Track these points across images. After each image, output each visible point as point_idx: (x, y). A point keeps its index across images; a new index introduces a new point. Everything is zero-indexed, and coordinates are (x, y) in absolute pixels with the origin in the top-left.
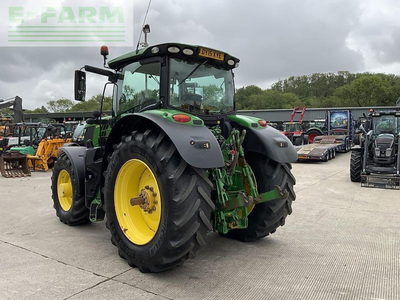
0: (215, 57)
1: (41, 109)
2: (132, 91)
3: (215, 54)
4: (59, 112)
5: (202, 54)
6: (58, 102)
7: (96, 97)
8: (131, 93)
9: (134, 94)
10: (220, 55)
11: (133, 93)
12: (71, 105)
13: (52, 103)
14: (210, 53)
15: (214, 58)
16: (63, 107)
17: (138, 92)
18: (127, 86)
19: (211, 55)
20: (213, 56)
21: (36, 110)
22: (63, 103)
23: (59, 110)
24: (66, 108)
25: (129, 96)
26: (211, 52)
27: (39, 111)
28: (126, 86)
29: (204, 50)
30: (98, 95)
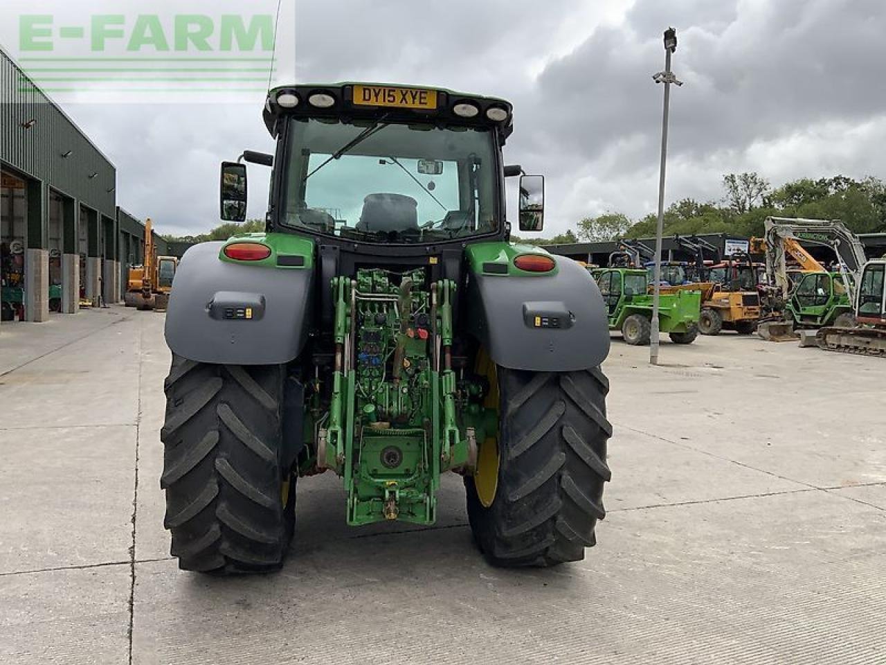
0: (406, 102)
1: (565, 236)
2: (762, 186)
3: (404, 95)
4: (600, 241)
5: (364, 99)
6: (599, 221)
7: (678, 205)
8: (760, 190)
9: (765, 193)
10: (423, 95)
11: (764, 191)
12: (625, 227)
13: (587, 224)
14: (389, 95)
15: (404, 105)
16: (608, 231)
17: (778, 188)
18: (749, 174)
19: (391, 99)
20: (401, 102)
21: (555, 238)
22: (608, 223)
23: (600, 236)
24: (615, 234)
25: (752, 199)
26: (391, 93)
27: (560, 241)
28: (746, 175)
29: (367, 91)
30: (684, 202)
